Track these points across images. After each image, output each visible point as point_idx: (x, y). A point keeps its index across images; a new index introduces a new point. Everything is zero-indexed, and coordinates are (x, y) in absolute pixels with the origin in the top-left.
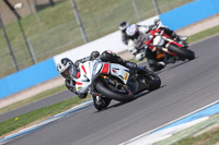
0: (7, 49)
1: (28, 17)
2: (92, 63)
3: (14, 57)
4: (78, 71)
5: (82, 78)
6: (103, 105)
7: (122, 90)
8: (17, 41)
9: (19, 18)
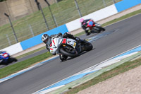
0: (43, 20)
1: (53, 5)
2: (58, 39)
3: (47, 24)
4: (51, 43)
5: (53, 46)
6: (64, 58)
7: (73, 52)
8: (48, 16)
9: (49, 5)
